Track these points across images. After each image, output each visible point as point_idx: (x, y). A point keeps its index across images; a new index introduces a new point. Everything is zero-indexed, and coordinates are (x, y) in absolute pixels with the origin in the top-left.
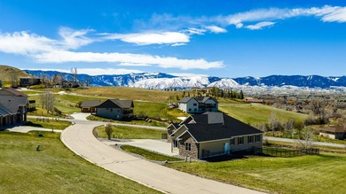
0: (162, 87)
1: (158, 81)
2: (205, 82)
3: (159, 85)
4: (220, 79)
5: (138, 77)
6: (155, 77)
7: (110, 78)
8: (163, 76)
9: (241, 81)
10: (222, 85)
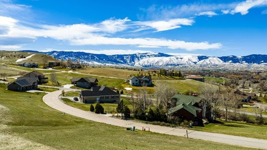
0: (160, 64)
1: (157, 59)
2: (196, 60)
3: (158, 62)
4: (207, 58)
5: (142, 56)
6: (156, 56)
7: (121, 57)
8: (162, 55)
9: (225, 59)
10: (209, 62)
